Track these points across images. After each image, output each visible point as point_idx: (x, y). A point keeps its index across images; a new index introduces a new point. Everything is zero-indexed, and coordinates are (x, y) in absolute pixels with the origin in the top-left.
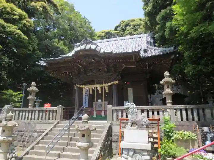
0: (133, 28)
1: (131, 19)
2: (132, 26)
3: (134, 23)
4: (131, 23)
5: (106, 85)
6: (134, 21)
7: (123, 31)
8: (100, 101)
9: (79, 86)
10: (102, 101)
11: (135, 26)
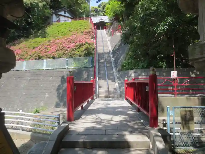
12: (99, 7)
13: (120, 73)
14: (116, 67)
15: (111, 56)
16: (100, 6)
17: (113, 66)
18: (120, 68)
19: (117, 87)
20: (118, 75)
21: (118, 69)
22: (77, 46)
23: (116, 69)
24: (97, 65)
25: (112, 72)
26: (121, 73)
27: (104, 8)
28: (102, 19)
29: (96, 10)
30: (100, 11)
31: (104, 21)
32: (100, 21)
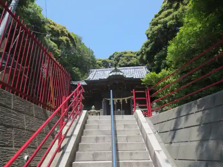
0: (126, 59)
1: (123, 51)
2: (125, 57)
3: (127, 55)
4: (124, 55)
5: (126, 99)
6: (126, 53)
7: (117, 61)
8: (119, 110)
9: (107, 99)
10: (121, 110)
11: (127, 57)
12: (110, 59)
16: (112, 58)
27: (118, 61)
28: (116, 70)
29: (105, 64)
30: (112, 65)
31: (121, 74)
32: (111, 74)
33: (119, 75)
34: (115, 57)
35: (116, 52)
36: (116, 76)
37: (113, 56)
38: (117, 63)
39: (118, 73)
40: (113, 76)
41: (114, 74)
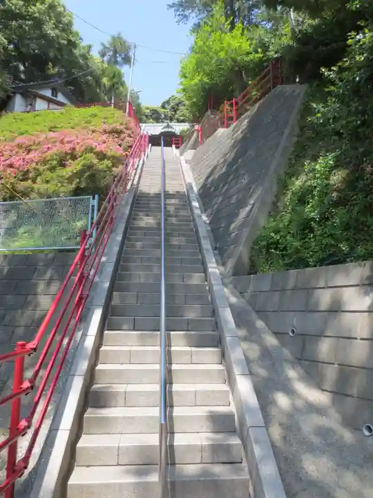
12: (163, 107)
13: (251, 289)
14: (221, 252)
15: (195, 204)
16: (166, 106)
17: (207, 245)
18: (246, 259)
19: (241, 405)
20: (233, 300)
21: (231, 264)
22: (45, 162)
23: (224, 264)
24: (119, 238)
25: (196, 279)
26: (253, 283)
27: (175, 111)
28: (168, 126)
29: (156, 116)
30: (166, 118)
31: (173, 131)
32: (163, 131)
33: (171, 132)
34: (172, 104)
35: (173, 96)
36: (168, 132)
37: (168, 102)
38: (174, 115)
39: (170, 130)
40: (165, 132)
41: (167, 130)
